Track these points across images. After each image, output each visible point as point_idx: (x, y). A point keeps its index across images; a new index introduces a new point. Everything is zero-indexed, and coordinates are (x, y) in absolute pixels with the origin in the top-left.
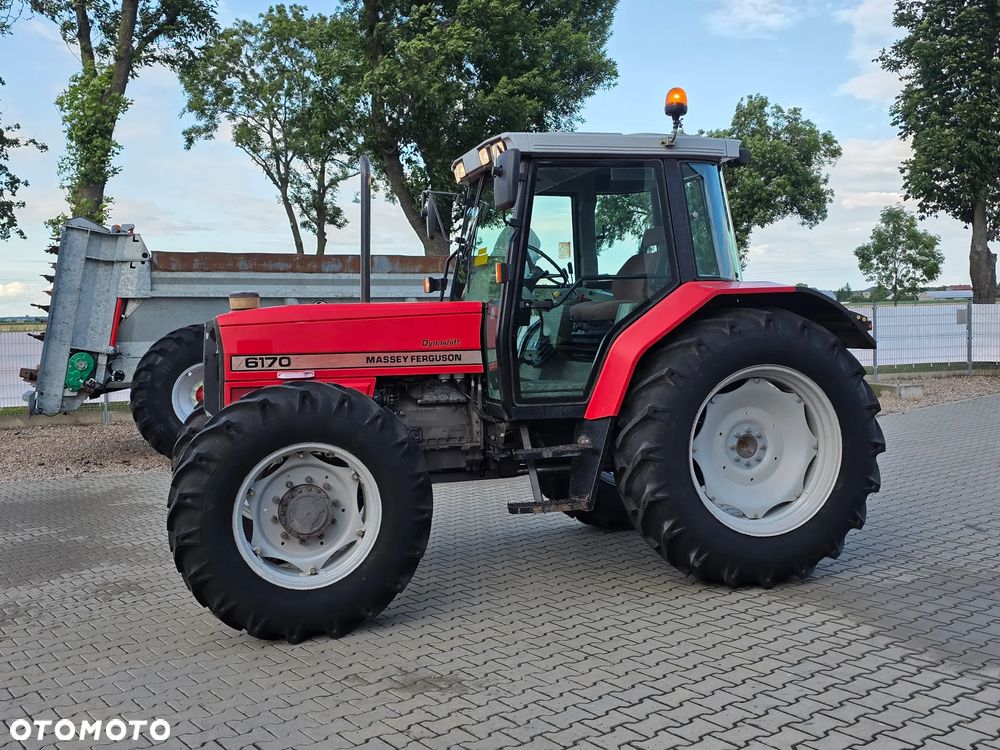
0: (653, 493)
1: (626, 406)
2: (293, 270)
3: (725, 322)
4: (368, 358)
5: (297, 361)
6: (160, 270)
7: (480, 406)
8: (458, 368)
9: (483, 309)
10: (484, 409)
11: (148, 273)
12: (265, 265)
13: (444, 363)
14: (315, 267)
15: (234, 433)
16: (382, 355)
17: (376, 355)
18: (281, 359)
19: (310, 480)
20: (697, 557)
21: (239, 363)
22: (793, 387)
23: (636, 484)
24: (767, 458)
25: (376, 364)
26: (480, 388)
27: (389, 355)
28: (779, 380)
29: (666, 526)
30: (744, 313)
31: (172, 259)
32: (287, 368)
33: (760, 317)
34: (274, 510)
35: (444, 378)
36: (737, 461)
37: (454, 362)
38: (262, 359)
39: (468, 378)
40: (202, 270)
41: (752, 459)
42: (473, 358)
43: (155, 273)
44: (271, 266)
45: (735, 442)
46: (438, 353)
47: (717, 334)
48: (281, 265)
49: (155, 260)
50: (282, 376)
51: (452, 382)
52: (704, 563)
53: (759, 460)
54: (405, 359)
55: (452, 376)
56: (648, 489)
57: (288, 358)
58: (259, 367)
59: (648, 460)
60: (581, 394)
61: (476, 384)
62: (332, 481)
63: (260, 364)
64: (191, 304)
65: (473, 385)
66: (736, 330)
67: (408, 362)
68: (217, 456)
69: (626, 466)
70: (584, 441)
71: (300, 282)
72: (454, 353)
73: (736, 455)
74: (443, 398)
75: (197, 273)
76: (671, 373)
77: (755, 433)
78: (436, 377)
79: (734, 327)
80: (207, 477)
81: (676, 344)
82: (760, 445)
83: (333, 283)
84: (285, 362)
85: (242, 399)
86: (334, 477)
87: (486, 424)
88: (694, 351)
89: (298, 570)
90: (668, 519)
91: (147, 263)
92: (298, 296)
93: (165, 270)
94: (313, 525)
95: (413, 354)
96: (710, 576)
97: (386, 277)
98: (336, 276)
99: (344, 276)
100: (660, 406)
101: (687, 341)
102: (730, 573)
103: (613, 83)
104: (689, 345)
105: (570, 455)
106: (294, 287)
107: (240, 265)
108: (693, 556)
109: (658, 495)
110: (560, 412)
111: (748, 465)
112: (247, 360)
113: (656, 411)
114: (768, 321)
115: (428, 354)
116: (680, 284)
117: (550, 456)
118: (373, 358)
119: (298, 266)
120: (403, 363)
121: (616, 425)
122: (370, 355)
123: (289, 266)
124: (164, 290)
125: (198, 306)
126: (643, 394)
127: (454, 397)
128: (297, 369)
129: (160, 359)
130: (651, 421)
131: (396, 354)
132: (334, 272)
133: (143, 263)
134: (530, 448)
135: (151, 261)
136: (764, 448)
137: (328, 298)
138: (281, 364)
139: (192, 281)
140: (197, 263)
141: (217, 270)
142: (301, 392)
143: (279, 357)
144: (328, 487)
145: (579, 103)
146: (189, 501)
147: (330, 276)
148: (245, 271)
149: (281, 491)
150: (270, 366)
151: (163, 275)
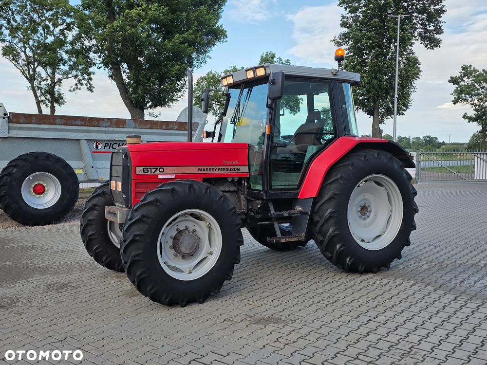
0: (333, 231)
1: (321, 193)
2: (85, 125)
3: (362, 155)
4: (199, 169)
5: (167, 169)
6: (13, 122)
7: (246, 193)
8: (236, 174)
9: (249, 146)
10: (248, 194)
11: (7, 124)
12: (70, 122)
13: (232, 172)
14: (96, 124)
15: (159, 204)
16: (206, 168)
17: (203, 168)
18: (160, 169)
19: (187, 227)
20: (350, 260)
21: (139, 170)
22: (384, 185)
23: (325, 228)
24: (371, 216)
25: (202, 172)
26: (246, 184)
27: (209, 168)
28: (378, 181)
29: (338, 247)
30: (367, 151)
31: (21, 117)
32: (163, 173)
33: (375, 153)
34: (171, 242)
35: (230, 179)
36: (360, 217)
37: (237, 172)
38: (151, 168)
39: (240, 179)
40: (36, 123)
41: (366, 216)
42: (244, 170)
43: (10, 124)
44: (73, 123)
45: (360, 209)
46: (230, 167)
47: (359, 160)
48: (79, 122)
49: (11, 117)
50: (161, 177)
51: (233, 181)
52: (352, 263)
53: (368, 217)
54: (216, 170)
55: (233, 178)
56: (331, 230)
57: (163, 168)
58: (149, 173)
59: (331, 217)
60: (296, 187)
61: (244, 182)
62: (197, 228)
63: (150, 171)
64: (29, 141)
65: (243, 182)
66: (366, 158)
67: (217, 171)
68: (152, 216)
69: (319, 220)
70: (298, 208)
71: (88, 131)
72: (237, 167)
73: (360, 214)
74: (227, 189)
75: (34, 125)
76: (341, 177)
77: (367, 205)
78: (226, 179)
79: (365, 157)
80: (147, 226)
81: (342, 164)
82: (369, 210)
83: (105, 132)
84: (161, 170)
85: (158, 188)
86: (197, 226)
87: (248, 201)
88: (350, 167)
89: (182, 271)
90: (339, 244)
91: (6, 119)
92: (87, 138)
93: (16, 123)
94: (191, 249)
95: (219, 167)
96: (354, 269)
97: (132, 130)
98: (106, 129)
99: (111, 129)
100: (337, 193)
101: (347, 163)
102: (362, 267)
103: (225, 40)
104: (348, 165)
105: (296, 215)
106: (85, 134)
107: (57, 121)
108: (348, 260)
109: (335, 233)
110: (288, 195)
111: (364, 219)
112: (144, 169)
113: (335, 195)
114: (378, 155)
115: (225, 167)
116: (339, 138)
117: (287, 215)
118: (201, 169)
119: (88, 123)
120: (214, 172)
121: (316, 201)
122: (200, 168)
123: (83, 123)
124: (15, 133)
125: (33, 142)
126: (328, 187)
127: (233, 188)
128: (167, 174)
129: (15, 170)
130: (333, 199)
131: (211, 167)
132: (106, 127)
133: (4, 118)
134: (274, 212)
135: (8, 117)
136: (370, 212)
137: (102, 140)
138: (160, 171)
139: (30, 129)
140: (34, 120)
141: (44, 123)
142: (189, 184)
143: (159, 168)
144: (194, 231)
145: (209, 49)
146: (137, 238)
147: (104, 129)
148: (59, 124)
149: (174, 233)
150: (154, 172)
151: (15, 125)
